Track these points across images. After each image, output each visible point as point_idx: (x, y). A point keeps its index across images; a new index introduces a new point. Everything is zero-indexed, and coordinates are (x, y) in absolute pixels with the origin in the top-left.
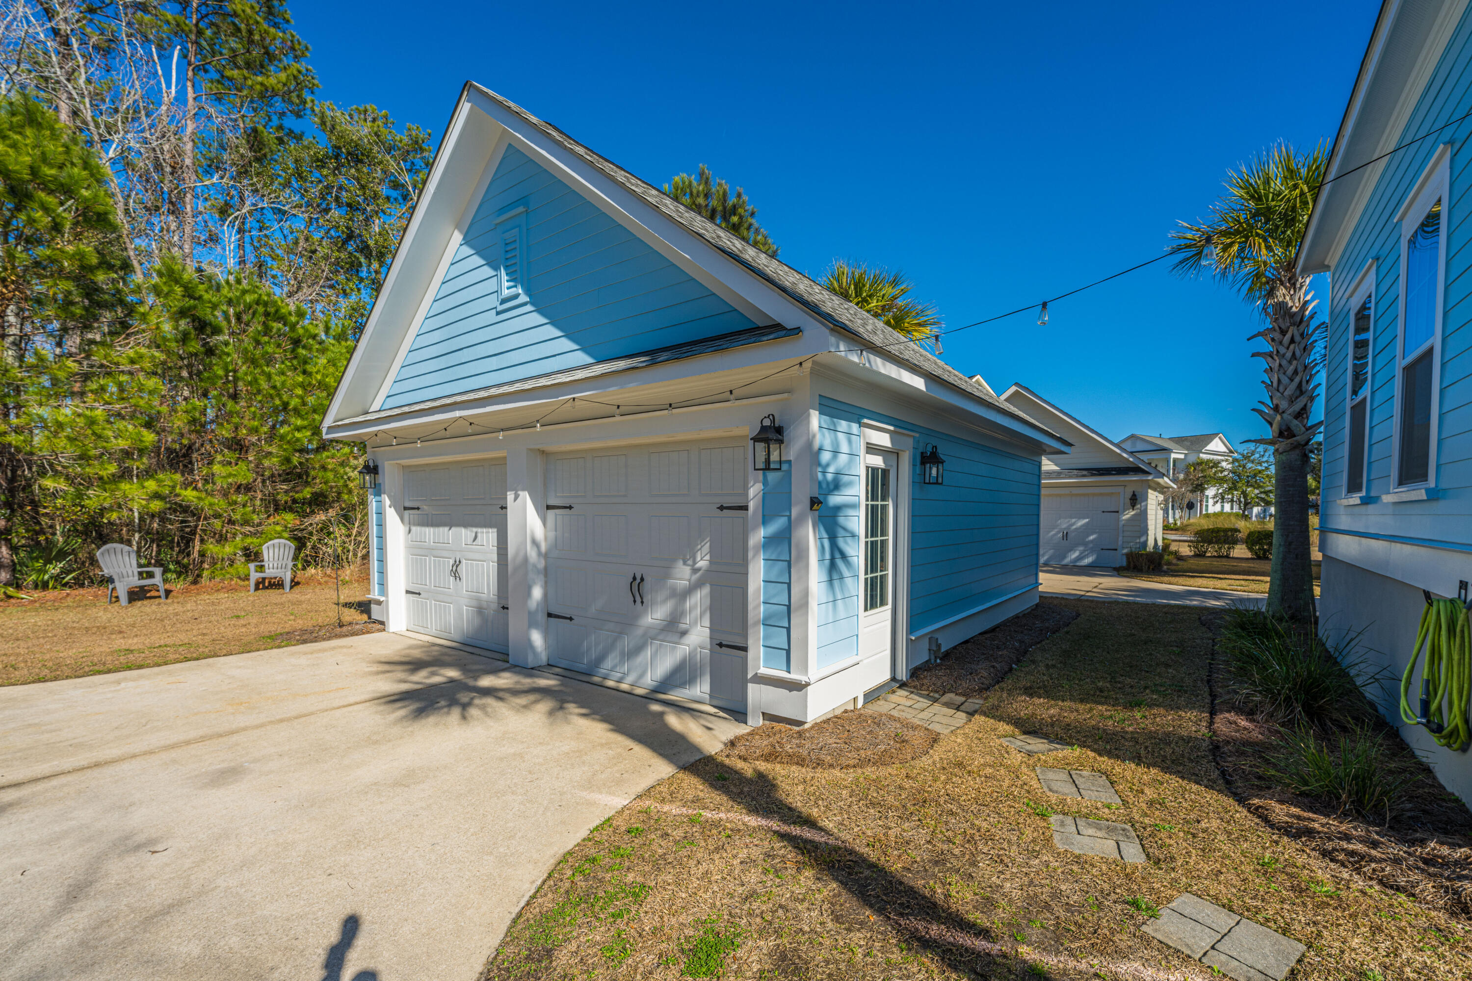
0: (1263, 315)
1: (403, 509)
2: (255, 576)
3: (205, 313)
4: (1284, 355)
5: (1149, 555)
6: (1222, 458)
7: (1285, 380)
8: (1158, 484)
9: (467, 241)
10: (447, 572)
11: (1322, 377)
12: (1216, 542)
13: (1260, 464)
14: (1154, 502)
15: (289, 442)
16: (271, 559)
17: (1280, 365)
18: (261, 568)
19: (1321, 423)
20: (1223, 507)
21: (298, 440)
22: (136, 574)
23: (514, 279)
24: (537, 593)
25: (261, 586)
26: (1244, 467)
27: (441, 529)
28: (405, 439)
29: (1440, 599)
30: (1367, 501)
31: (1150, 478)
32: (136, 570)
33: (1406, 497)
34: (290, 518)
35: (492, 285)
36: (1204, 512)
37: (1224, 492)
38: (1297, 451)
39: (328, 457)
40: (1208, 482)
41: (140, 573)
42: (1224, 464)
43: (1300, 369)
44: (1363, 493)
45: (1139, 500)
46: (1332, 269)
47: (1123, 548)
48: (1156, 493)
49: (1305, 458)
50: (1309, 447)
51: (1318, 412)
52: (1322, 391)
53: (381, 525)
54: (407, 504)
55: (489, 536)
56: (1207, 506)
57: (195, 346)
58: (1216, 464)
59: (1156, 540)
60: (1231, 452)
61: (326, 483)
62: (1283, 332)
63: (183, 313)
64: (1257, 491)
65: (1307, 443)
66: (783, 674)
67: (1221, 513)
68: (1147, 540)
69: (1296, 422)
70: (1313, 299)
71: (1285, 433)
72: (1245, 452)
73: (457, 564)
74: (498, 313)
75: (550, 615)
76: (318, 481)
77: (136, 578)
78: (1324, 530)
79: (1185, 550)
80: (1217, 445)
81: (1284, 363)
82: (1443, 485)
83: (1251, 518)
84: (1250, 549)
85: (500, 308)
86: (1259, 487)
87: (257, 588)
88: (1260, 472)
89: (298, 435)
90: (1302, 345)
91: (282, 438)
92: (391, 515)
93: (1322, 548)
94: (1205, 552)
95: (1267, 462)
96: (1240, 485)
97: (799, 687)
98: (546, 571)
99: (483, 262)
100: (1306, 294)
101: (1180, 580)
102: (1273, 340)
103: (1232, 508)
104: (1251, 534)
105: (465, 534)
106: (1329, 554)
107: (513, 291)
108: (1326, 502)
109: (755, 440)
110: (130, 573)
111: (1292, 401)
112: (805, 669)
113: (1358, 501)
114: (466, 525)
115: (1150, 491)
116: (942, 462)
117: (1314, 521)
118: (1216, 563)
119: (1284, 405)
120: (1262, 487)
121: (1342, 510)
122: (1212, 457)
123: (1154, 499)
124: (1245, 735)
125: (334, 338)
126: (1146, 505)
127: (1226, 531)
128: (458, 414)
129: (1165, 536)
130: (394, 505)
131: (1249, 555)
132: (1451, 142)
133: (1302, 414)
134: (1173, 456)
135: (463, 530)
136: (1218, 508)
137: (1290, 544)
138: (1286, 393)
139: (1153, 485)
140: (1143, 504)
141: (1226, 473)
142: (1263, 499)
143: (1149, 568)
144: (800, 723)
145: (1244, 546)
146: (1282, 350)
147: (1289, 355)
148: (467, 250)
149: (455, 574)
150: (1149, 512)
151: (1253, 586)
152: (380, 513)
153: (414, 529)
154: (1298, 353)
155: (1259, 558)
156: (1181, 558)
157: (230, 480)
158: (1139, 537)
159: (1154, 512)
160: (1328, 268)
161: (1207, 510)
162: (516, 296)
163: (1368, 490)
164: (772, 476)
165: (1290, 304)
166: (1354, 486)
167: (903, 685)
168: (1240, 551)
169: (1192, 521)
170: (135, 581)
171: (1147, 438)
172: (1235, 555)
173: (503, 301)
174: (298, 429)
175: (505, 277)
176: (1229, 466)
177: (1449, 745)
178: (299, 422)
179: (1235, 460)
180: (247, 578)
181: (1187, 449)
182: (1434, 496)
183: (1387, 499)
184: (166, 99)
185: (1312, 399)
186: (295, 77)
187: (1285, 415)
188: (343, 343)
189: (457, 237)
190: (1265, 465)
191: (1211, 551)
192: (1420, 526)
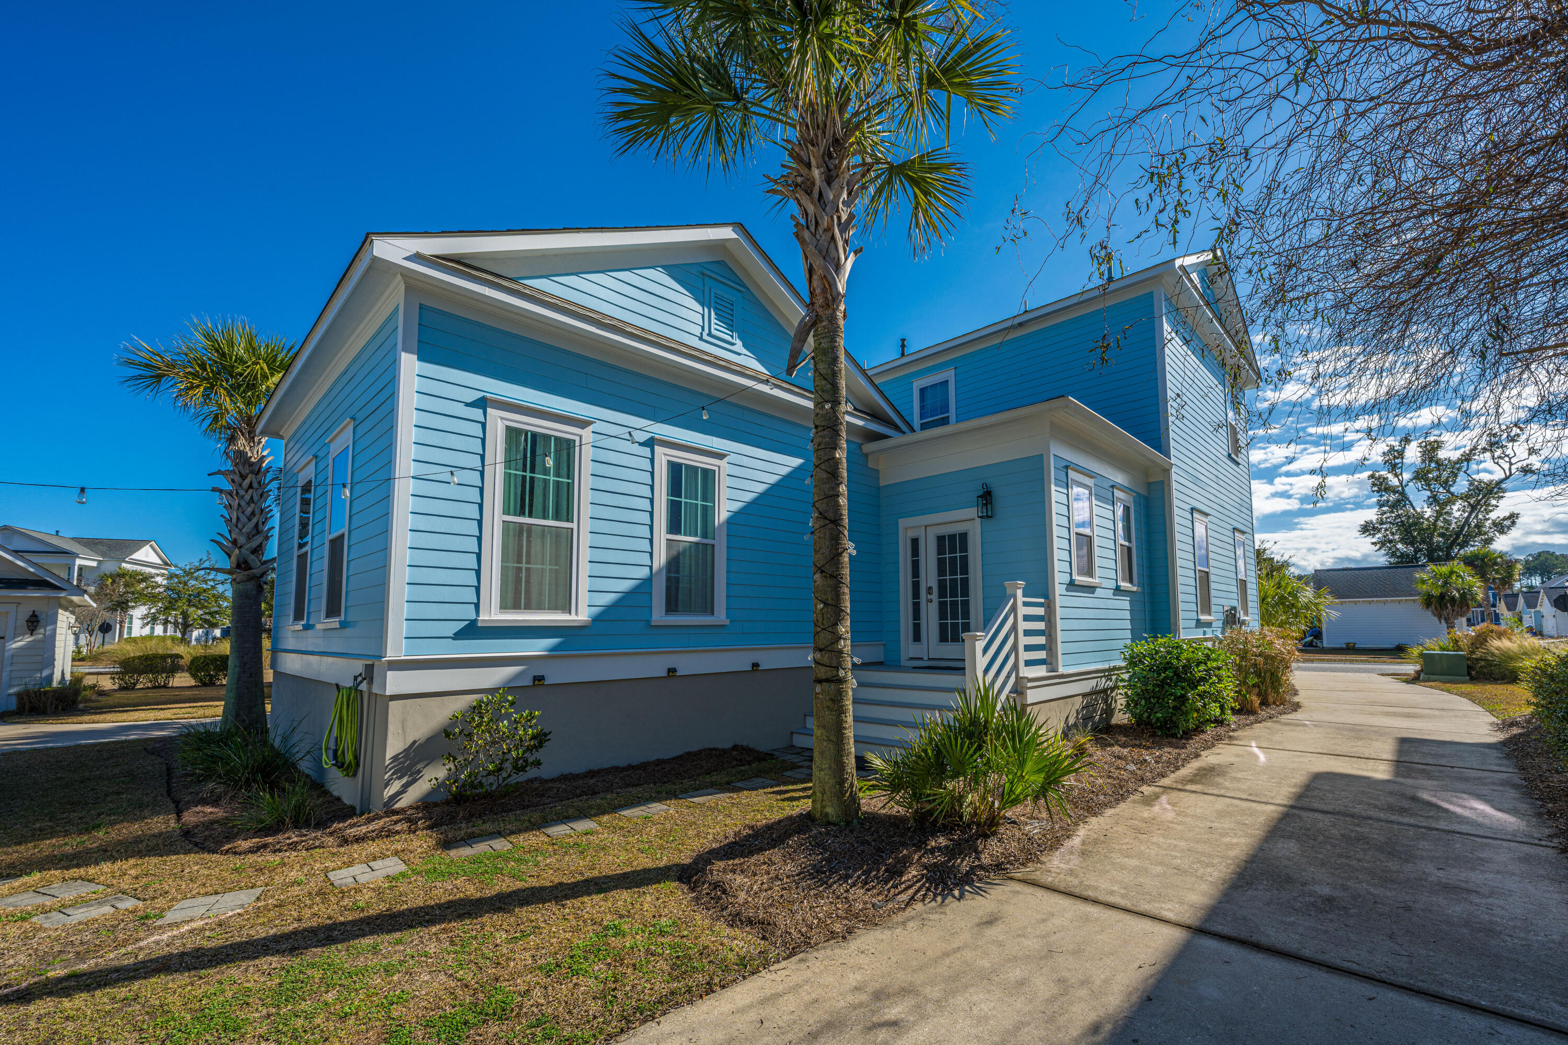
0: (224, 457)
4: (243, 497)
5: (55, 691)
6: (157, 572)
7: (243, 519)
8: (71, 602)
11: (275, 521)
12: (151, 671)
13: (205, 582)
14: (65, 625)
17: (239, 505)
19: (274, 559)
20: (152, 629)
26: (186, 584)
29: (344, 687)
30: (307, 627)
31: (63, 595)
33: (329, 626)
36: (125, 636)
37: (159, 612)
38: (253, 582)
40: (136, 600)
42: (159, 580)
43: (257, 512)
44: (304, 622)
45: (42, 622)
46: (287, 438)
47: (11, 686)
48: (67, 614)
49: (260, 589)
50: (264, 579)
51: (272, 549)
52: (276, 533)
56: (130, 628)
58: (146, 578)
59: (63, 674)
60: (166, 564)
62: (243, 477)
64: (200, 612)
65: (262, 576)
67: (151, 637)
68: (53, 673)
69: (252, 557)
70: (268, 455)
71: (242, 565)
72: (188, 568)
78: (275, 651)
79: (107, 684)
80: (146, 554)
81: (243, 503)
82: (349, 619)
83: (190, 642)
84: (194, 676)
86: (203, 607)
88: (205, 591)
90: (260, 492)
93: (273, 665)
94: (135, 684)
95: (213, 580)
96: (180, 604)
100: (263, 449)
101: (109, 717)
102: (233, 481)
103: (165, 631)
104: (195, 660)
106: (281, 669)
108: (277, 627)
111: (249, 538)
113: (301, 628)
115: (60, 611)
117: (266, 643)
118: (152, 694)
119: (242, 540)
120: (206, 607)
121: (290, 634)
122: (139, 568)
123: (65, 619)
124: (212, 817)
126: (55, 630)
127: (164, 657)
129: (75, 669)
131: (192, 682)
132: (353, 418)
133: (258, 550)
134: (79, 562)
136: (146, 631)
137: (245, 664)
138: (244, 530)
139: (63, 602)
140: (49, 628)
141: (161, 590)
142: (206, 621)
143: (57, 708)
145: (187, 675)
146: (242, 492)
147: (247, 497)
150: (58, 637)
151: (201, 712)
154: (256, 498)
155: (205, 685)
156: (102, 693)
158: (41, 671)
159: (63, 637)
160: (282, 438)
161: (130, 633)
163: (308, 620)
165: (249, 454)
166: (298, 616)
168: (182, 680)
169: (107, 647)
171: (34, 534)
172: (175, 685)
176: (165, 582)
177: (347, 775)
179: (171, 577)
181: (102, 556)
182: (344, 625)
183: (319, 627)
185: (267, 538)
187: (243, 550)
190: (212, 583)
191: (143, 682)
192: (337, 646)
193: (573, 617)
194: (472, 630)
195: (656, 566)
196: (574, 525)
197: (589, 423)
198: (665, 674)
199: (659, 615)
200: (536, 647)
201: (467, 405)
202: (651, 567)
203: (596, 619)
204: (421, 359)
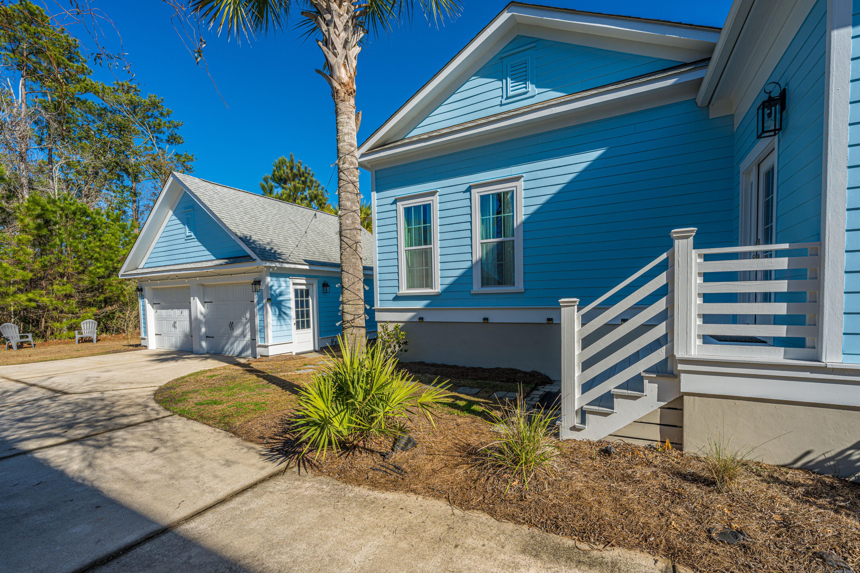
1: (153, 304)
2: (78, 337)
3: (50, 216)
9: (175, 214)
10: (171, 326)
15: (94, 274)
16: (85, 329)
18: (80, 333)
21: (99, 273)
22: (19, 336)
23: (191, 230)
24: (203, 330)
25: (81, 341)
27: (169, 310)
28: (152, 279)
32: (19, 335)
34: (94, 310)
35: (183, 231)
39: (113, 280)
41: (20, 336)
53: (144, 310)
54: (155, 302)
55: (186, 312)
57: (44, 232)
61: (112, 292)
63: (39, 216)
66: (264, 344)
73: (175, 323)
74: (186, 240)
75: (207, 337)
76: (108, 291)
77: (19, 338)
85: (186, 239)
87: (79, 343)
89: (98, 270)
91: (90, 272)
92: (149, 307)
97: (266, 347)
98: (205, 323)
99: (180, 223)
105: (177, 312)
107: (190, 234)
109: (252, 284)
110: (16, 336)
112: (268, 342)
114: (178, 309)
116: (329, 286)
125: (112, 221)
128: (172, 273)
130: (149, 302)
135: (177, 310)
144: (268, 356)
148: (174, 217)
149: (174, 327)
152: (144, 306)
153: (158, 311)
157: (63, 292)
162: (191, 236)
164: (259, 293)
167: (316, 351)
170: (19, 340)
173: (187, 237)
174: (99, 268)
175: (187, 229)
178: (99, 265)
180: (74, 338)
184: (16, 105)
186: (85, 88)
188: (117, 223)
189: (171, 213)
193: (433, 291)
194: (397, 298)
195: (474, 261)
196: (432, 246)
197: (436, 192)
198: (481, 321)
199: (477, 287)
200: (420, 305)
201: (391, 204)
202: (472, 261)
203: (445, 291)
204: (377, 192)
